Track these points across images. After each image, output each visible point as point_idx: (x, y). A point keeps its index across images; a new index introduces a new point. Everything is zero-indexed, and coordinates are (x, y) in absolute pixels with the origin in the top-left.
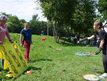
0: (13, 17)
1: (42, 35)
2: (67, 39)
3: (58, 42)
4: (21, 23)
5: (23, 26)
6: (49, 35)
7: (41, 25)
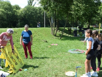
0: (6, 2)
1: (38, 26)
2: (67, 29)
3: (55, 35)
4: (15, 9)
5: (17, 13)
6: (46, 27)
7: (38, 12)
